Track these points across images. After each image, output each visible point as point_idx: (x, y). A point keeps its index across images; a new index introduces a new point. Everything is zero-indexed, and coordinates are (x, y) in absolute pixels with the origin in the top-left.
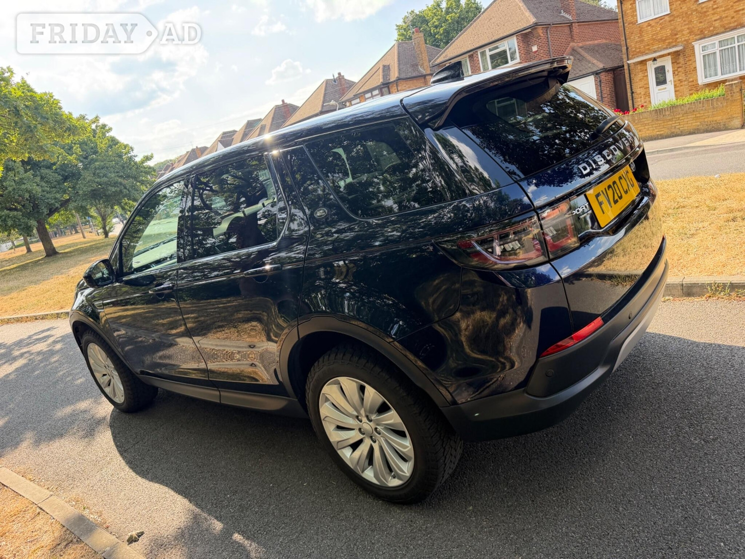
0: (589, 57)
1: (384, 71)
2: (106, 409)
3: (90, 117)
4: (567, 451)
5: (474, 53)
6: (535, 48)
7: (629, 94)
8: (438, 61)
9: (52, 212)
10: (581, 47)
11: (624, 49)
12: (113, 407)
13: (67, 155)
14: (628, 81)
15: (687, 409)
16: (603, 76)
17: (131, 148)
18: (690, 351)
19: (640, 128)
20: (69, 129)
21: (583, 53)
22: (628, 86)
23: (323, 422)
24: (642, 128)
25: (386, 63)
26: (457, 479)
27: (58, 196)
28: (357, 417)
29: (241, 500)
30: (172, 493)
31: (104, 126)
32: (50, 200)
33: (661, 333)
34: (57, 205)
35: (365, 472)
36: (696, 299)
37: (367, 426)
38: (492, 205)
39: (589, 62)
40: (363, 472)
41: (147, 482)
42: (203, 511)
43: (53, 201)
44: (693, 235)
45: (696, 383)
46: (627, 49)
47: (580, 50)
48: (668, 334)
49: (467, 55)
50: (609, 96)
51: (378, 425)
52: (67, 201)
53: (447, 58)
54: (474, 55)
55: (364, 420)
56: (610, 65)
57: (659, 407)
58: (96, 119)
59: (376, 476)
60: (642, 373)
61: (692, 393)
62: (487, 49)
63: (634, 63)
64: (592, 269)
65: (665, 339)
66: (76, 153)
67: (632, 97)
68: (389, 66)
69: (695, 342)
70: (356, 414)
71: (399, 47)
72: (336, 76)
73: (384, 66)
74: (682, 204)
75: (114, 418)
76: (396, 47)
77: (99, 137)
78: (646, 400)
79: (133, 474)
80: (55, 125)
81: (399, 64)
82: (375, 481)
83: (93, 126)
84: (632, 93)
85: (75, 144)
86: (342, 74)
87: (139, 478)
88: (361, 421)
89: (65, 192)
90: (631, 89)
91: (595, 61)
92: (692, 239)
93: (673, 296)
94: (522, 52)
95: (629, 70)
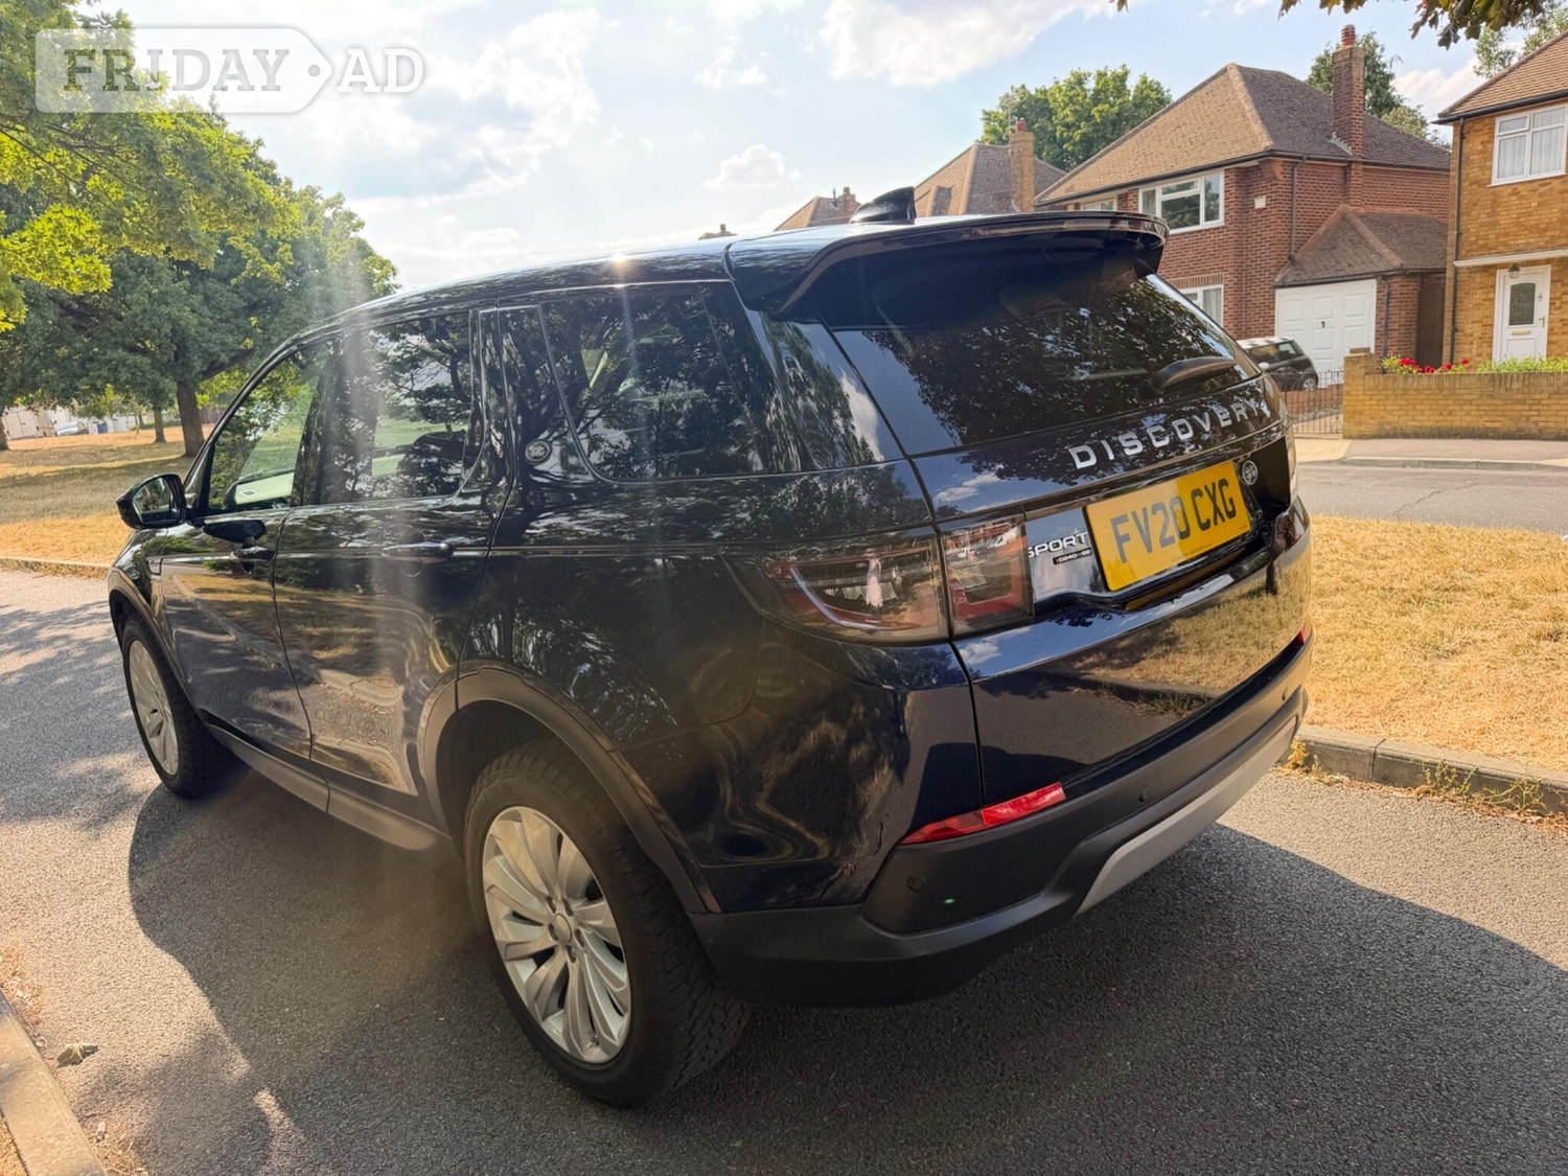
0: (1373, 240)
1: (936, 199)
2: (147, 780)
3: (327, 194)
4: (985, 1064)
5: (1131, 192)
6: (1260, 203)
7: (1447, 332)
8: (1052, 197)
9: (213, 368)
10: (1362, 217)
11: (1452, 235)
12: (159, 781)
13: (263, 260)
14: (1448, 303)
15: (1273, 1029)
16: (1397, 285)
17: (393, 269)
18: (1335, 902)
19: (1451, 408)
20: (256, 210)
21: (1364, 229)
22: (1448, 315)
23: (487, 896)
24: (1457, 408)
25: (946, 184)
26: (739, 1074)
27: (230, 339)
28: (549, 900)
29: (307, 1023)
30: (187, 979)
31: (350, 216)
32: (211, 345)
33: (1291, 850)
34: (224, 358)
35: (549, 1019)
36: (1397, 793)
37: (564, 923)
38: (864, 499)
39: (1373, 250)
40: (544, 1018)
41: (152, 946)
42: (226, 1031)
43: (217, 349)
44: (1454, 652)
45: (1316, 975)
46: (1459, 235)
47: (1358, 221)
48: (1304, 856)
49: (1115, 194)
50: (1403, 330)
51: (582, 925)
52: (248, 353)
53: (1072, 193)
54: (1131, 197)
55: (561, 908)
56: (1417, 264)
57: (1215, 1010)
58: (338, 200)
59: (566, 1034)
60: (1213, 929)
61: (1298, 994)
62: (1159, 189)
63: (1468, 268)
64: (1103, 671)
65: (1295, 865)
66: (282, 261)
67: (1453, 339)
68: (950, 190)
69: (1353, 885)
70: (546, 892)
71: (978, 154)
72: (840, 193)
73: (940, 189)
74: (1459, 583)
75: (155, 802)
76: (972, 155)
77: (334, 236)
78: (1195, 989)
79: (135, 924)
80: (228, 196)
81: (972, 191)
82: (562, 1044)
83: (328, 213)
84: (1455, 330)
85: (284, 241)
86: (852, 192)
87: (142, 935)
88: (554, 910)
89: (249, 334)
90: (1454, 323)
91: (1385, 251)
92: (1443, 662)
93: (1352, 775)
94: (1232, 206)
95: (1456, 282)
